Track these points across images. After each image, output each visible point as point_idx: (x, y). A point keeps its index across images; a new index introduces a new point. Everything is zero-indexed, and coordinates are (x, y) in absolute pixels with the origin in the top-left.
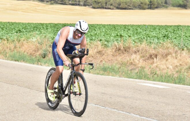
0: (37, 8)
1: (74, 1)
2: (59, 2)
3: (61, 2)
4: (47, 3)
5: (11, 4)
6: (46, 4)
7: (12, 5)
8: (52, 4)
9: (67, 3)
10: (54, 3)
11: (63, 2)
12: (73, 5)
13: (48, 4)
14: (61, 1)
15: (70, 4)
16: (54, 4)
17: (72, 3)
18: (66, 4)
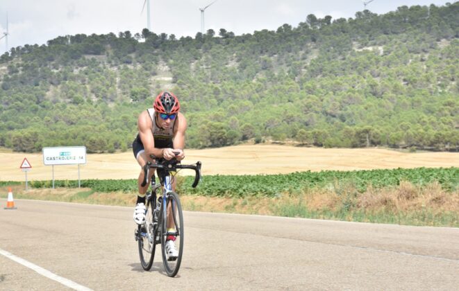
0: (386, 159)
1: (455, 145)
2: (425, 147)
3: (430, 148)
4: (405, 150)
5: (341, 155)
6: (402, 152)
7: (343, 156)
8: (413, 151)
9: (441, 149)
10: (417, 149)
11: (433, 147)
12: (452, 150)
13: (405, 152)
14: (430, 146)
15: (447, 150)
16: (417, 151)
17: (451, 147)
18: (440, 151)
